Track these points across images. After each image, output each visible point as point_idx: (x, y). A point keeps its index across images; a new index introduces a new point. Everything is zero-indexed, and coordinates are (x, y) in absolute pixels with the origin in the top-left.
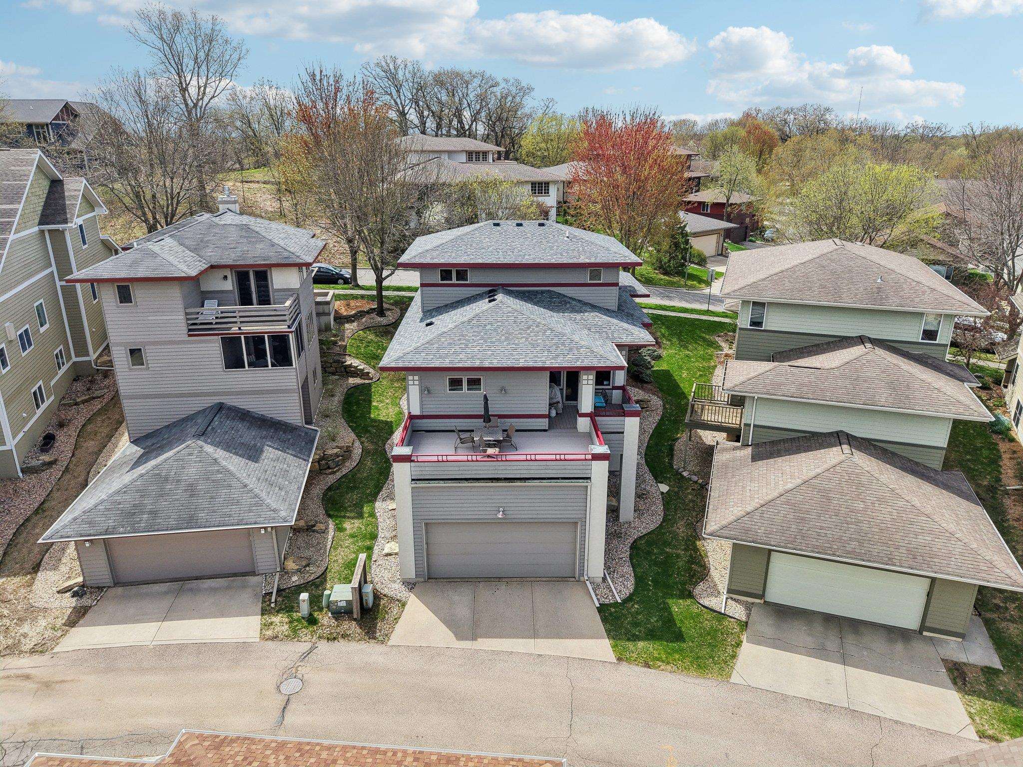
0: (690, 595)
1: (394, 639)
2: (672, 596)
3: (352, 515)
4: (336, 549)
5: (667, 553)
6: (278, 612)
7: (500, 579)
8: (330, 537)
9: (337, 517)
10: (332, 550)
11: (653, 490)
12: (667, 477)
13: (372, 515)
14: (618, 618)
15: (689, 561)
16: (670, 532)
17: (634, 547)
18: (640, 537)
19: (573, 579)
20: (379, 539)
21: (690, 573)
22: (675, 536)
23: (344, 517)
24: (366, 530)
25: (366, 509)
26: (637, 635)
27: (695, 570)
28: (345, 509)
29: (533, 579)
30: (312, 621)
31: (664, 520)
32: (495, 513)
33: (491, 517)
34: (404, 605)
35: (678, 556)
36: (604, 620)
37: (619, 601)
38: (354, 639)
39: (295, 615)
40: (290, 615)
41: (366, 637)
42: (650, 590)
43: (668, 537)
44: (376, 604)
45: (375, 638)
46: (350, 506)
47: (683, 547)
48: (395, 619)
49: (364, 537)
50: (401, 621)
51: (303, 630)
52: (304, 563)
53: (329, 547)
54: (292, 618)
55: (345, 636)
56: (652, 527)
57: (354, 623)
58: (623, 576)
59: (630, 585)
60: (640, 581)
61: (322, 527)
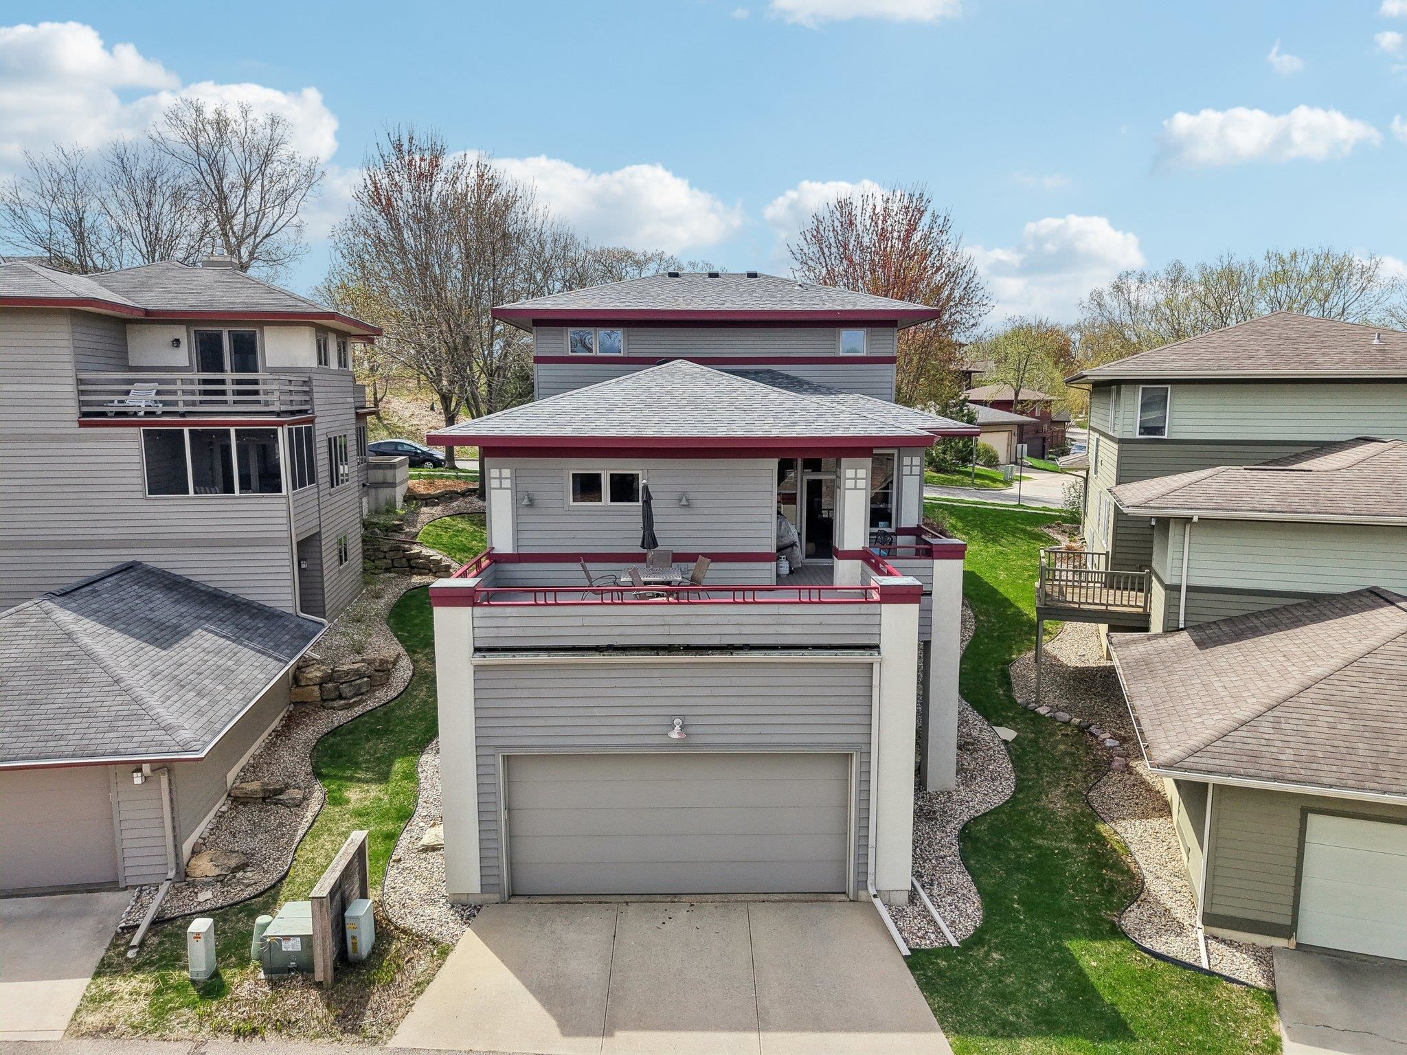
0: (1116, 932)
1: (407, 1034)
2: (1074, 934)
3: (369, 775)
4: (316, 837)
5: (1039, 847)
6: (137, 969)
7: (674, 896)
8: (309, 815)
9: (336, 777)
10: (308, 838)
11: (987, 736)
12: (1008, 717)
13: (411, 776)
14: (958, 982)
15: (1091, 863)
16: (1037, 811)
17: (965, 835)
18: (975, 819)
19: (843, 897)
20: (416, 819)
21: (1101, 886)
22: (1050, 816)
23: (351, 779)
24: (391, 802)
25: (399, 766)
26: (1012, 1023)
27: (1111, 881)
28: (357, 766)
29: (750, 897)
30: (212, 988)
31: (1019, 789)
32: (664, 729)
33: (657, 740)
34: (444, 953)
35: (1066, 854)
36: (927, 986)
37: (955, 943)
38: (303, 1033)
39: (176, 976)
40: (162, 977)
41: (337, 1029)
42: (1021, 922)
43: (1035, 819)
44: (378, 951)
45: (356, 1030)
46: (368, 761)
47: (1071, 836)
48: (418, 984)
49: (384, 816)
50: (431, 990)
51: (184, 1010)
52: (233, 863)
53: (300, 833)
54: (165, 982)
55: (284, 1026)
56: (997, 801)
57: (314, 994)
58: (951, 892)
59: (972, 913)
60: (992, 901)
61: (297, 794)
